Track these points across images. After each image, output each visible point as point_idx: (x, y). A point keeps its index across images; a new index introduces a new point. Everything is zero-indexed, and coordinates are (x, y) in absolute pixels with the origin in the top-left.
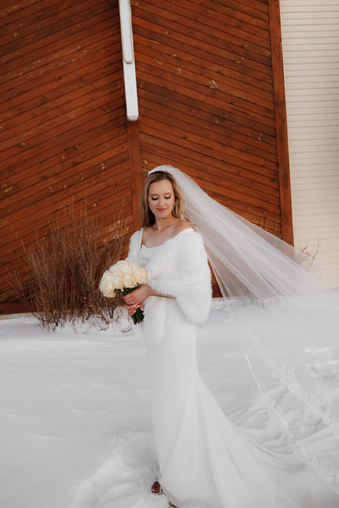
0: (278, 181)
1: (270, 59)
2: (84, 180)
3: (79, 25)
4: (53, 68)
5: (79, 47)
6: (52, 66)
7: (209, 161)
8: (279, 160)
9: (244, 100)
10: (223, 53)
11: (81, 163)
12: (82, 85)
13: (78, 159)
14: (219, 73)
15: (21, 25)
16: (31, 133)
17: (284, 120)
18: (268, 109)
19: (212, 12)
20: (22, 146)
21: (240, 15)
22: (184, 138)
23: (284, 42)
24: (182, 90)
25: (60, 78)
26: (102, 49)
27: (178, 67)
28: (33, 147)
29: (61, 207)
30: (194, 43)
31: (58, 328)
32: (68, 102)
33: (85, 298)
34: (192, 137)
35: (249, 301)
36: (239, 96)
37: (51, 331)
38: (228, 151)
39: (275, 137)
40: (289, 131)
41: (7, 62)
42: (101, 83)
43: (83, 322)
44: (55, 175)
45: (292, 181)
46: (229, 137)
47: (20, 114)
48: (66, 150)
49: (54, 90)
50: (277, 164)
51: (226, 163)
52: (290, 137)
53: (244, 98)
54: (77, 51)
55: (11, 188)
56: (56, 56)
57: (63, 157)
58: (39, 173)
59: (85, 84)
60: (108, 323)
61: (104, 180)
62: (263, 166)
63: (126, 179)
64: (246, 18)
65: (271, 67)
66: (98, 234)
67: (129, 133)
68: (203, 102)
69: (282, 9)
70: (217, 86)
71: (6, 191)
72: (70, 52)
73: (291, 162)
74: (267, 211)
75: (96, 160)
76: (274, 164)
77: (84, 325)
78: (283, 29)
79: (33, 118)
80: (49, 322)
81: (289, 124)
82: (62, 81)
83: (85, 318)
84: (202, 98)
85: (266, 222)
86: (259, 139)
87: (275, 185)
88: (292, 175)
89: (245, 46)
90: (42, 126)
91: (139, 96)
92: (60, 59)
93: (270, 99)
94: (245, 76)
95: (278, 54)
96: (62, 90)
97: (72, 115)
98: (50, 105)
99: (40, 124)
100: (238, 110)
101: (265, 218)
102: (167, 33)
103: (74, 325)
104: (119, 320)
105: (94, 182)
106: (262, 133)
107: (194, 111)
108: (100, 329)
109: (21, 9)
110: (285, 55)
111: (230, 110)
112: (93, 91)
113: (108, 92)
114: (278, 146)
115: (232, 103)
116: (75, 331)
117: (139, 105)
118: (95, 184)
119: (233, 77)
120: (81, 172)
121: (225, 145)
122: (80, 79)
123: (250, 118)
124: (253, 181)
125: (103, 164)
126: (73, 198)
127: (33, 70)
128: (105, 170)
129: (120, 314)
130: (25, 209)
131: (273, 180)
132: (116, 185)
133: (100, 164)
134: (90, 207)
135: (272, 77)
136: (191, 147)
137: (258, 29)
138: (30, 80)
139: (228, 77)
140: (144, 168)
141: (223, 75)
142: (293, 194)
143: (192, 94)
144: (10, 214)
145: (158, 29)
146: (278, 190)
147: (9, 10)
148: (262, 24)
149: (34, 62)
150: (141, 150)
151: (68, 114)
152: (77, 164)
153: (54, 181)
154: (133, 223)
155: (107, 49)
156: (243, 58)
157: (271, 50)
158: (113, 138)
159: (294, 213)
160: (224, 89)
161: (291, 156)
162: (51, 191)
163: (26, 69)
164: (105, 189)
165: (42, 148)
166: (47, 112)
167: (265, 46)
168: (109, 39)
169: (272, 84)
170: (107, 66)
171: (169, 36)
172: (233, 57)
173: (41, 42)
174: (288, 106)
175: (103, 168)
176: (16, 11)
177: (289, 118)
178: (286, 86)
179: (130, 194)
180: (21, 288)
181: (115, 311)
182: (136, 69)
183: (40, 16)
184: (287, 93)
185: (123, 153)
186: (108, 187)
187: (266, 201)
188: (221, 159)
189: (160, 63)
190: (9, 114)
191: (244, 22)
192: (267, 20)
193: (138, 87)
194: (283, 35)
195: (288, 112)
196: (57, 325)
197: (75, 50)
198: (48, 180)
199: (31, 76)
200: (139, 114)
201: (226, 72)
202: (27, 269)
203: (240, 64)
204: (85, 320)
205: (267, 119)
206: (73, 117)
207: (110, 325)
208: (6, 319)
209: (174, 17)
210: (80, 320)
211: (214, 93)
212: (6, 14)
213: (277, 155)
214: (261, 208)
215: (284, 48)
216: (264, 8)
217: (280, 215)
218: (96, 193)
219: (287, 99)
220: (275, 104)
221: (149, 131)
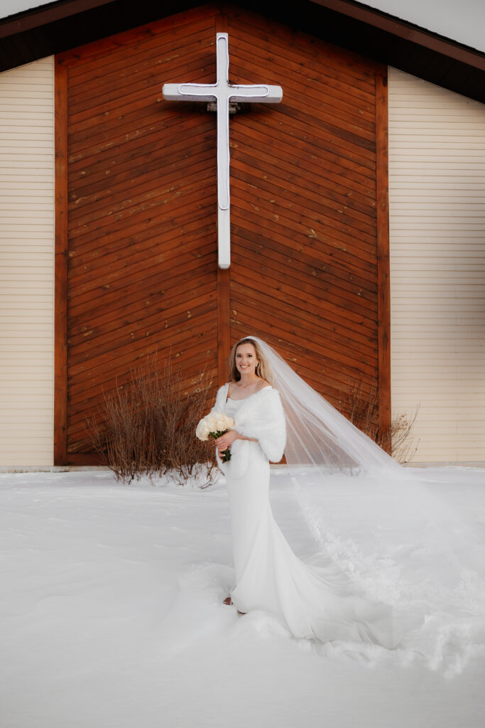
0: (378, 341)
1: (375, 209)
2: (169, 327)
3: (173, 165)
4: (144, 209)
5: (172, 189)
6: (142, 207)
7: (302, 315)
8: (380, 318)
9: (344, 252)
10: (325, 202)
11: (168, 309)
12: (173, 228)
13: (163, 305)
14: (319, 222)
15: (114, 162)
16: (116, 275)
17: (387, 275)
18: (371, 263)
19: (315, 158)
20: (105, 289)
21: (344, 162)
22: (278, 289)
23: (390, 192)
24: (278, 238)
25: (150, 219)
26: (197, 191)
27: (275, 213)
28: (117, 290)
29: (142, 355)
30: (294, 189)
31: (134, 482)
32: (157, 245)
33: (165, 451)
34: (286, 289)
35: (338, 470)
36: (339, 248)
37: (127, 484)
38: (325, 305)
39: (376, 293)
40: (392, 287)
41: (97, 201)
42: (193, 227)
43: (160, 476)
44: (138, 320)
45: (392, 342)
46: (326, 290)
47: (105, 255)
48: (152, 295)
49: (143, 231)
50: (377, 323)
51: (321, 318)
52: (392, 294)
53: (345, 250)
54: (170, 192)
55: (91, 332)
56: (148, 196)
57: (148, 303)
58: (122, 318)
59: (176, 226)
60: (186, 478)
61: (190, 329)
62: (361, 324)
63: (212, 329)
64: (351, 165)
65: (376, 218)
66: (181, 386)
67: (218, 281)
68: (300, 252)
69: (390, 158)
70: (315, 236)
71: (86, 335)
72: (163, 193)
73: (392, 321)
74: (363, 372)
75: (182, 308)
76: (372, 322)
77: (160, 479)
78: (390, 178)
79: (119, 260)
80: (123, 475)
81: (392, 281)
82: (152, 223)
83: (163, 472)
84: (300, 247)
85: (362, 385)
86: (359, 294)
87: (373, 345)
88: (393, 335)
89: (349, 194)
90: (128, 269)
91: (232, 243)
92: (152, 200)
93: (373, 252)
94: (348, 227)
95: (384, 205)
96: (152, 232)
97: (160, 259)
98: (137, 247)
99: (126, 266)
100: (337, 263)
101: (361, 380)
102: (265, 177)
103: (151, 478)
104: (197, 476)
105: (178, 331)
106: (363, 288)
107: (290, 261)
108: (178, 483)
109: (115, 147)
110: (391, 206)
111: (329, 262)
112: (184, 234)
113: (199, 236)
114: (379, 304)
115: (331, 255)
116: (153, 484)
117: (232, 252)
118: (179, 333)
119: (334, 226)
120: (166, 319)
121: (321, 299)
122: (172, 221)
123: (350, 271)
124: (349, 339)
125: (189, 312)
126: (157, 347)
127: (123, 209)
128: (191, 318)
129: (199, 470)
130: (105, 356)
131: (371, 340)
132: (202, 335)
133: (186, 311)
134: (173, 357)
135: (376, 229)
136: (284, 299)
137: (363, 178)
138: (118, 220)
139: (329, 226)
140: (233, 319)
141: (323, 224)
142: (393, 356)
143: (288, 243)
144: (87, 359)
145: (257, 173)
146: (376, 351)
147: (103, 147)
148: (368, 172)
149: (125, 202)
150: (230, 299)
151: (156, 258)
152: (162, 310)
153: (136, 327)
154: (217, 376)
155: (202, 191)
156: (346, 208)
157: (376, 200)
158: (201, 286)
159: (393, 376)
160: (324, 239)
161: (392, 315)
162: (133, 337)
163: (115, 209)
164: (190, 338)
165: (126, 291)
166: (134, 254)
167: (371, 196)
168: (205, 181)
169: (376, 237)
170: (200, 209)
171: (268, 180)
172: (335, 206)
173: (133, 181)
174: (392, 260)
175: (190, 316)
176: (110, 149)
177: (392, 274)
178: (391, 240)
179: (216, 345)
180: (98, 438)
181: (194, 467)
182: (231, 214)
183: (133, 155)
184: (392, 247)
185: (211, 302)
186: (193, 337)
187: (363, 362)
188: (316, 313)
189: (257, 208)
190: (95, 254)
191: (349, 170)
192: (374, 169)
193: (232, 233)
194: (390, 186)
195: (392, 267)
196: (133, 478)
197: (168, 191)
198: (130, 325)
199: (121, 215)
200: (231, 261)
201: (326, 221)
202: (105, 418)
203: (343, 213)
204: (163, 475)
205: (368, 273)
206: (161, 260)
207: (189, 480)
208: (76, 471)
209: (274, 161)
210: (157, 474)
211: (312, 242)
212: (99, 151)
213: (377, 313)
214: (357, 369)
215: (391, 199)
216: (371, 156)
217: (377, 378)
218: (179, 343)
219: (392, 254)
220: (378, 258)
221: (241, 280)
